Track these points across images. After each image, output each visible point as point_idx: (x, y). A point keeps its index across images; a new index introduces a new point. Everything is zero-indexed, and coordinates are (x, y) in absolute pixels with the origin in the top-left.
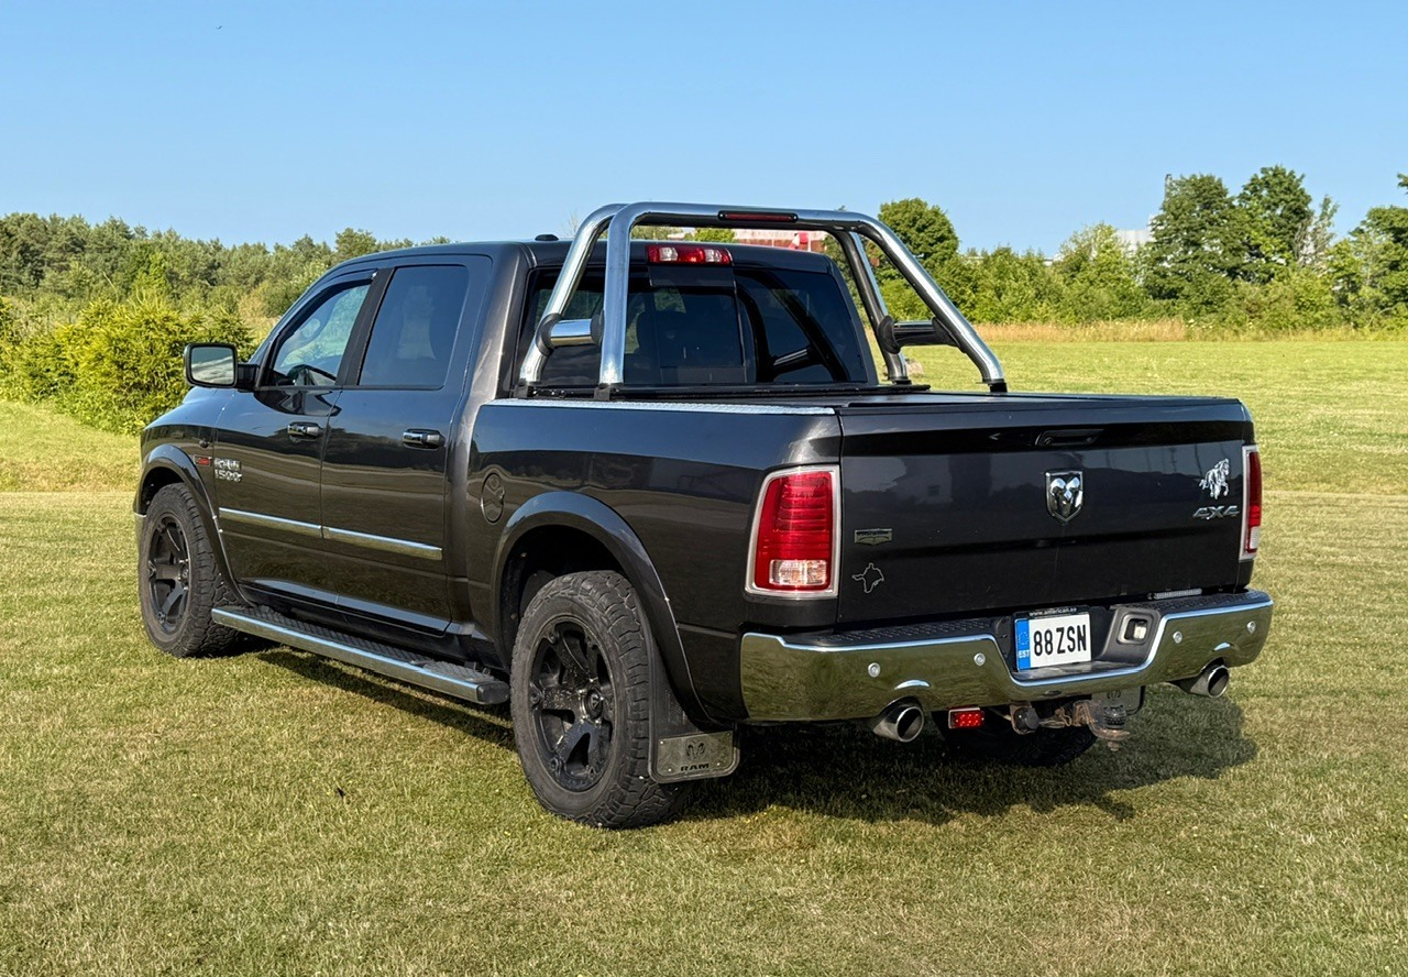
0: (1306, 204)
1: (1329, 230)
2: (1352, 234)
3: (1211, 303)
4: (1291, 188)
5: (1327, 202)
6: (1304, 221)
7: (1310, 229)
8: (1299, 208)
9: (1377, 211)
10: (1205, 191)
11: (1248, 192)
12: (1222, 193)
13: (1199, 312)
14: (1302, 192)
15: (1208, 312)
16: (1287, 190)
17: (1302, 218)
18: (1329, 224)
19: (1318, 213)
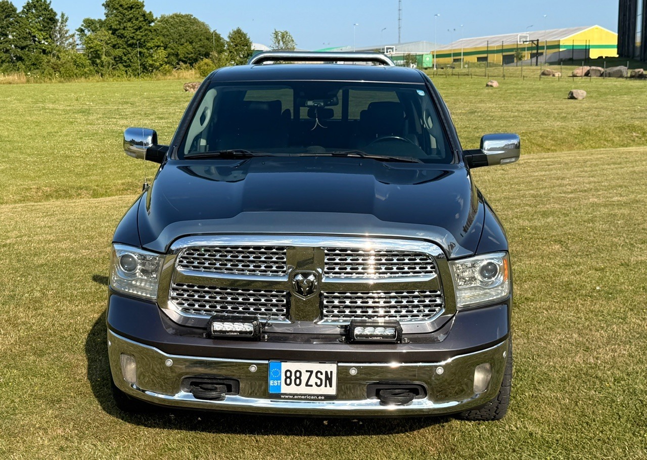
0: (55, 17)
1: (66, 28)
2: (77, 30)
3: (36, 64)
4: (47, 8)
5: (63, 15)
6: (55, 24)
7: (57, 28)
8: (53, 18)
9: (88, 20)
10: (6, 8)
11: (25, 10)
12: (15, 10)
13: (30, 69)
14: (52, 9)
15: (34, 69)
16: (45, 9)
17: (54, 23)
18: (65, 26)
19: (60, 21)
